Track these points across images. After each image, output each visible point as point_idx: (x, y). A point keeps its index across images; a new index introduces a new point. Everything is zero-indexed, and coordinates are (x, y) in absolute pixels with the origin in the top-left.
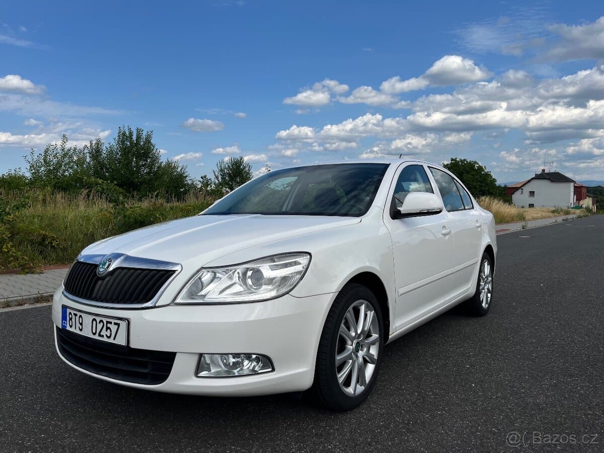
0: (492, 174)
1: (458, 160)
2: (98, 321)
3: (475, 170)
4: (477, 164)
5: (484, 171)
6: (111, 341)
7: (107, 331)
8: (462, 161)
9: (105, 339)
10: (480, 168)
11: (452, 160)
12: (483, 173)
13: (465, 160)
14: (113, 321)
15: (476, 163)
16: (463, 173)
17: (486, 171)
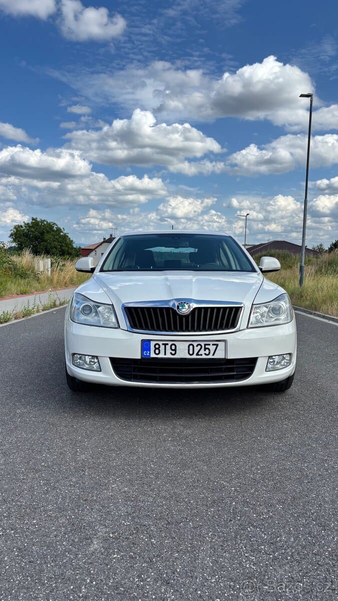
0: (70, 236)
1: (38, 220)
2: (195, 346)
3: (53, 231)
4: (56, 225)
5: (62, 232)
6: (210, 356)
7: (205, 350)
8: (42, 221)
9: (204, 357)
10: (59, 230)
11: (33, 219)
12: (62, 234)
13: (44, 220)
14: (211, 343)
15: (54, 224)
16: (44, 232)
17: (65, 232)
